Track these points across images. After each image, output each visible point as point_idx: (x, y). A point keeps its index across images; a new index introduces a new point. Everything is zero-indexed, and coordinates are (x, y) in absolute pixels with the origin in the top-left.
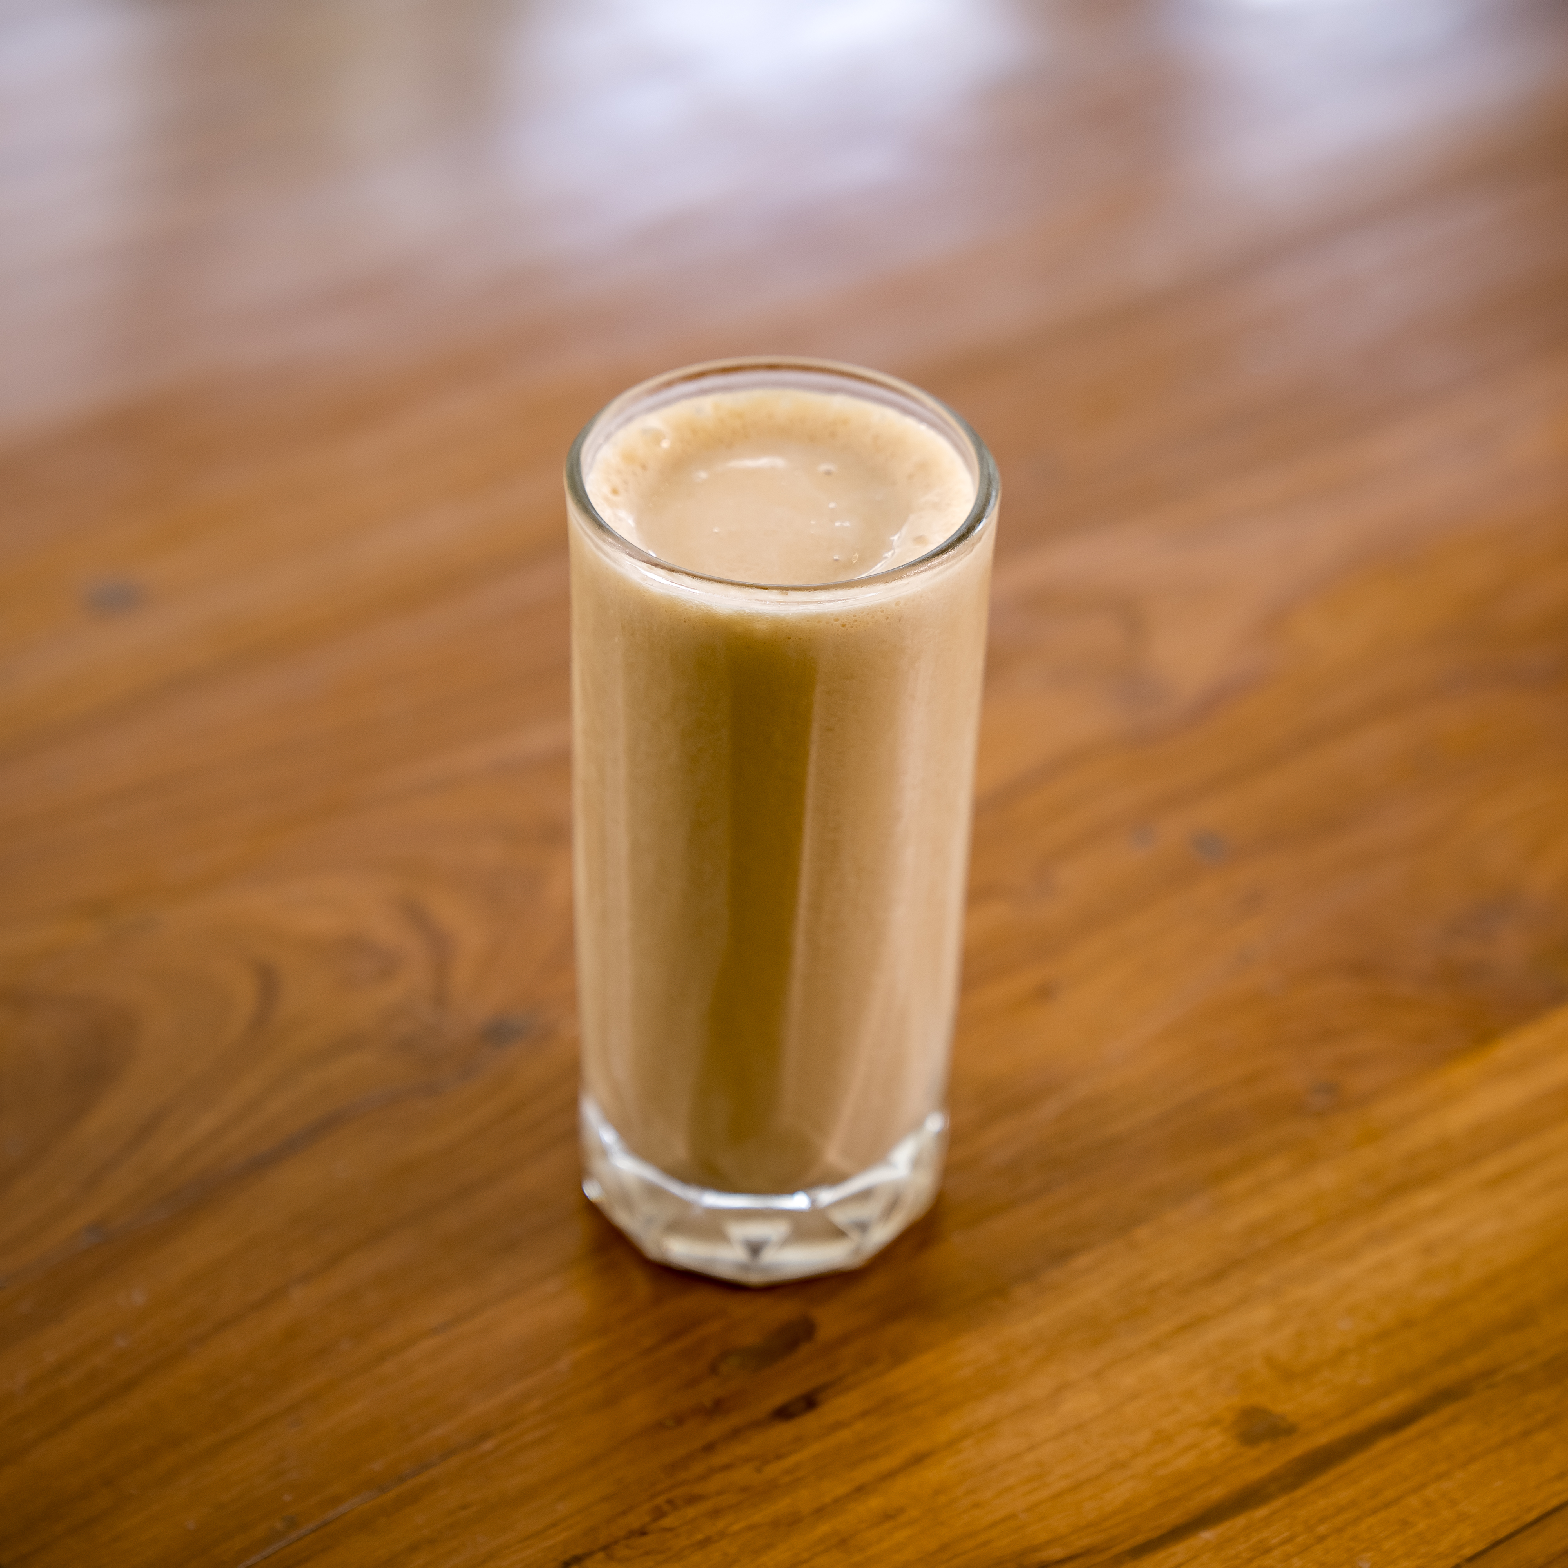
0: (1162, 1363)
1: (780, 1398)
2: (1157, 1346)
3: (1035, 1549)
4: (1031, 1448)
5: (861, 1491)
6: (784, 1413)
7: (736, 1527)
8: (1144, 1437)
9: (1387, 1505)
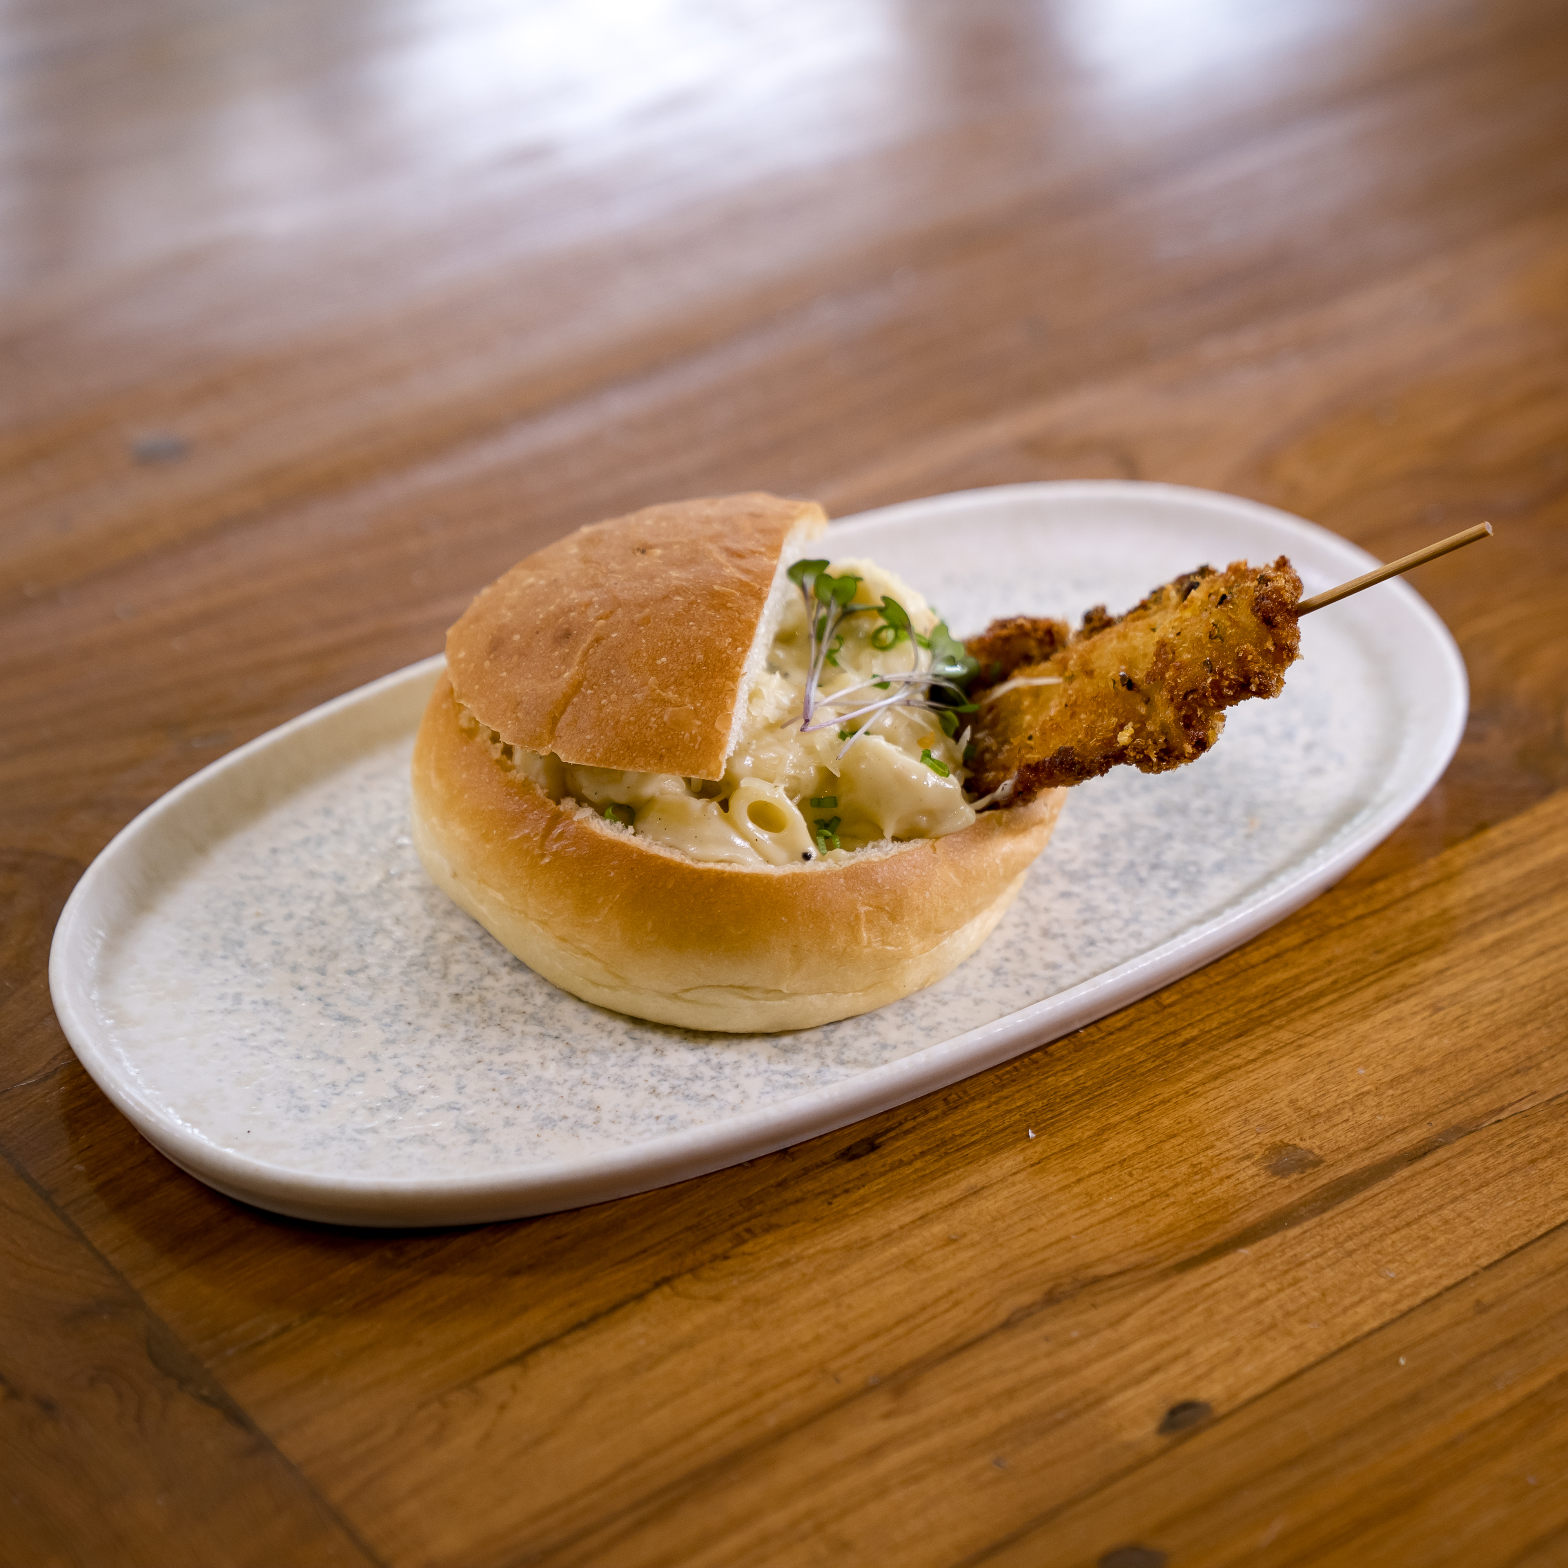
0: (1194, 1106)
2: (1190, 1093)
3: (1088, 1266)
4: (1079, 1181)
5: (924, 1219)
6: (849, 1155)
7: (812, 1251)
8: (1184, 1168)
9: (1409, 1224)
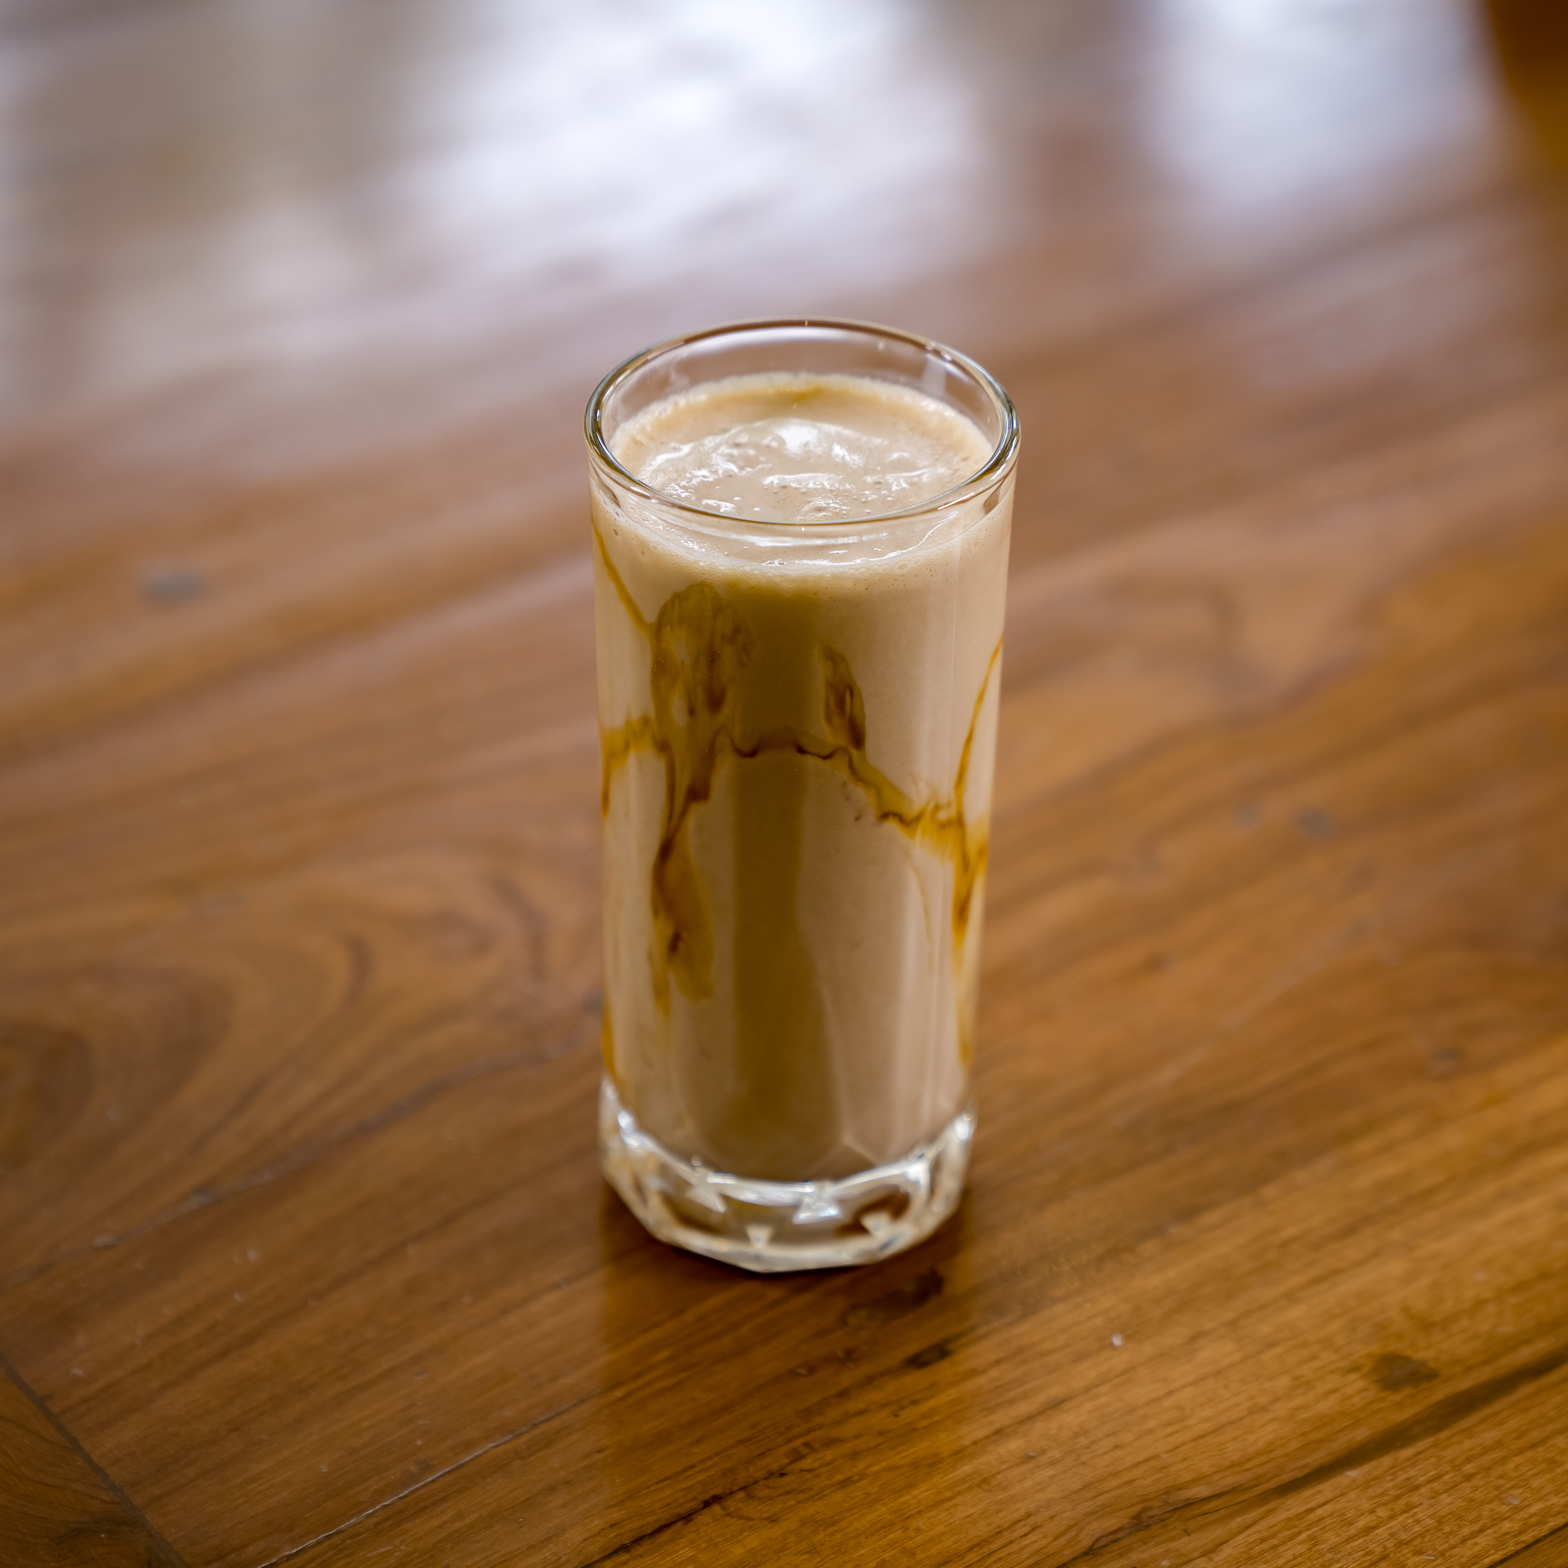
0: (1297, 1312)
1: (912, 1348)
2: (1291, 1298)
3: (1180, 1488)
4: (1169, 1394)
5: (1000, 1433)
6: (917, 1362)
7: (876, 1468)
8: (1284, 1382)
9: (1533, 1446)
